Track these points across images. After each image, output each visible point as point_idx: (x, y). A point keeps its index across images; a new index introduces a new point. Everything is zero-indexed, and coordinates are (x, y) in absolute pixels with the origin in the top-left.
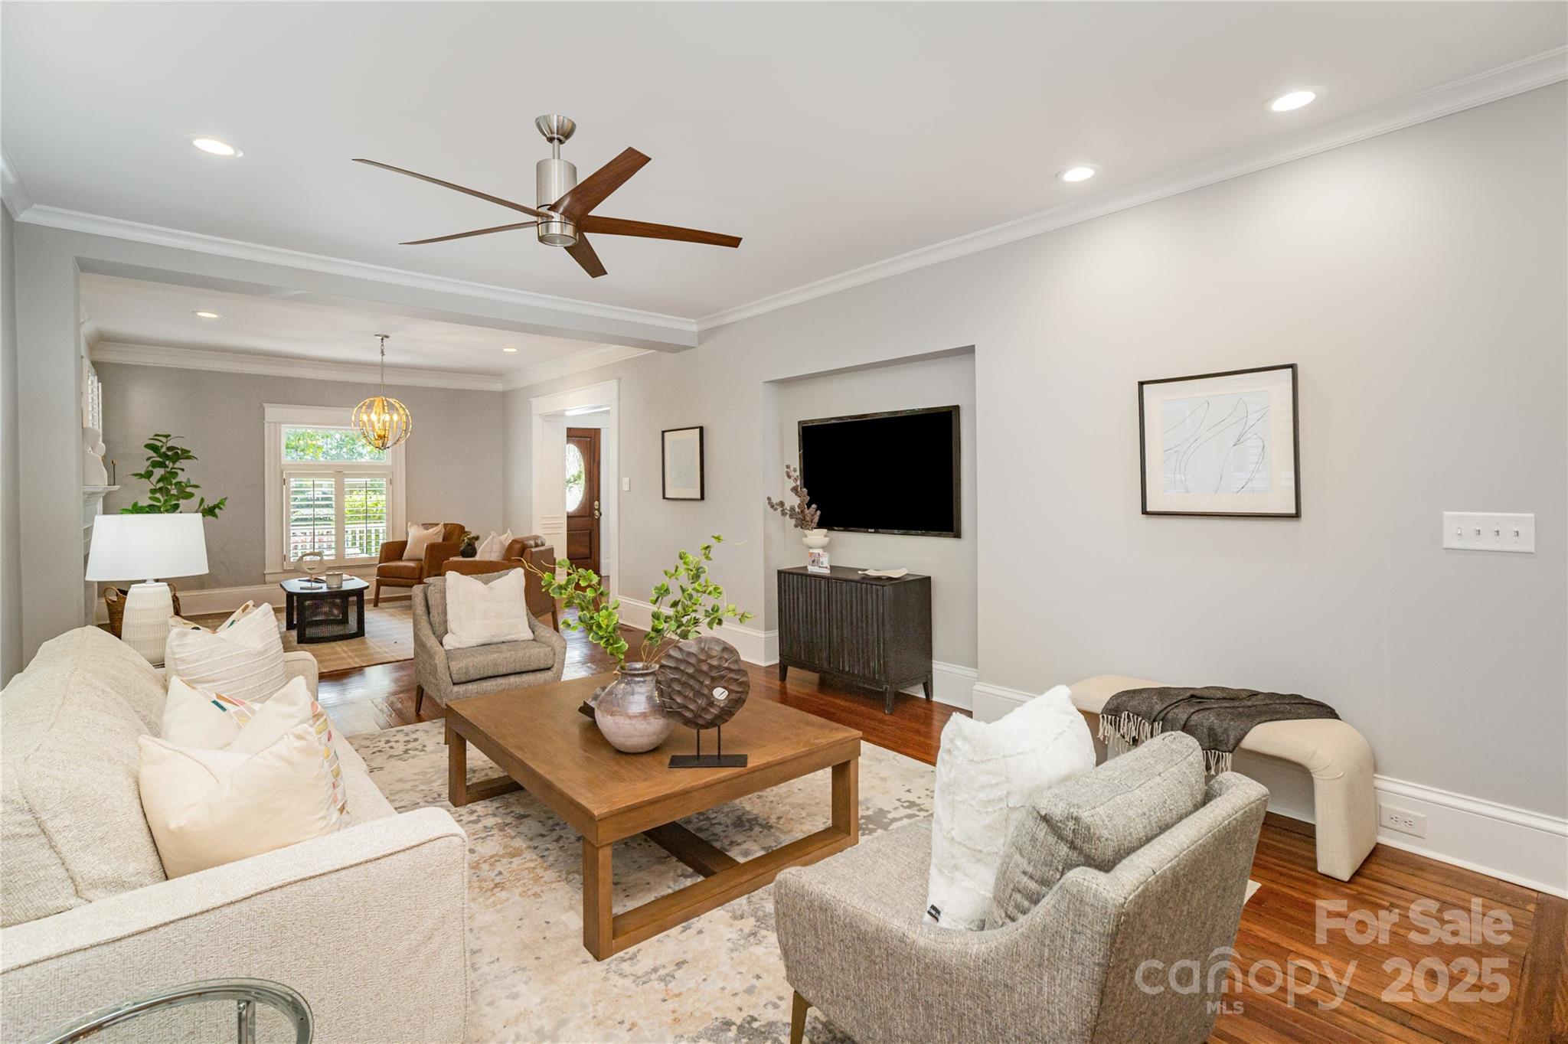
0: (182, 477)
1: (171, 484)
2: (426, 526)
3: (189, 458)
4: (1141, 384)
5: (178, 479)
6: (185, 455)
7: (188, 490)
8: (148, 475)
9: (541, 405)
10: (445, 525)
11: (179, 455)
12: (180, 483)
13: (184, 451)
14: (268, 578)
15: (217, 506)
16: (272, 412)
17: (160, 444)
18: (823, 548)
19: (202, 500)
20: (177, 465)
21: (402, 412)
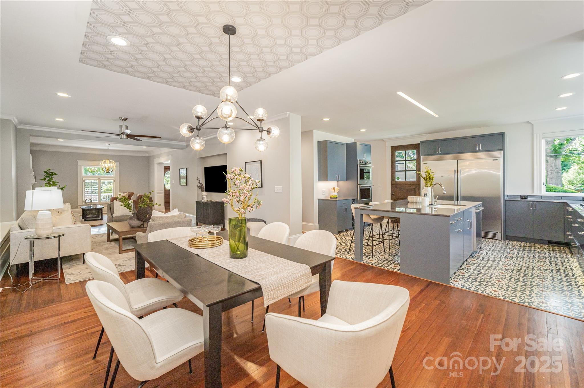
0: (54, 180)
1: (51, 182)
2: (124, 193)
3: (56, 175)
4: (246, 163)
5: (53, 180)
6: (55, 174)
7: (56, 183)
8: (45, 179)
9: (157, 161)
10: (129, 193)
11: (53, 174)
12: (53, 181)
13: (54, 173)
14: (78, 207)
15: (64, 187)
16: (80, 162)
17: (48, 171)
18: (206, 196)
19: (60, 186)
20: (53, 177)
21: (113, 163)
